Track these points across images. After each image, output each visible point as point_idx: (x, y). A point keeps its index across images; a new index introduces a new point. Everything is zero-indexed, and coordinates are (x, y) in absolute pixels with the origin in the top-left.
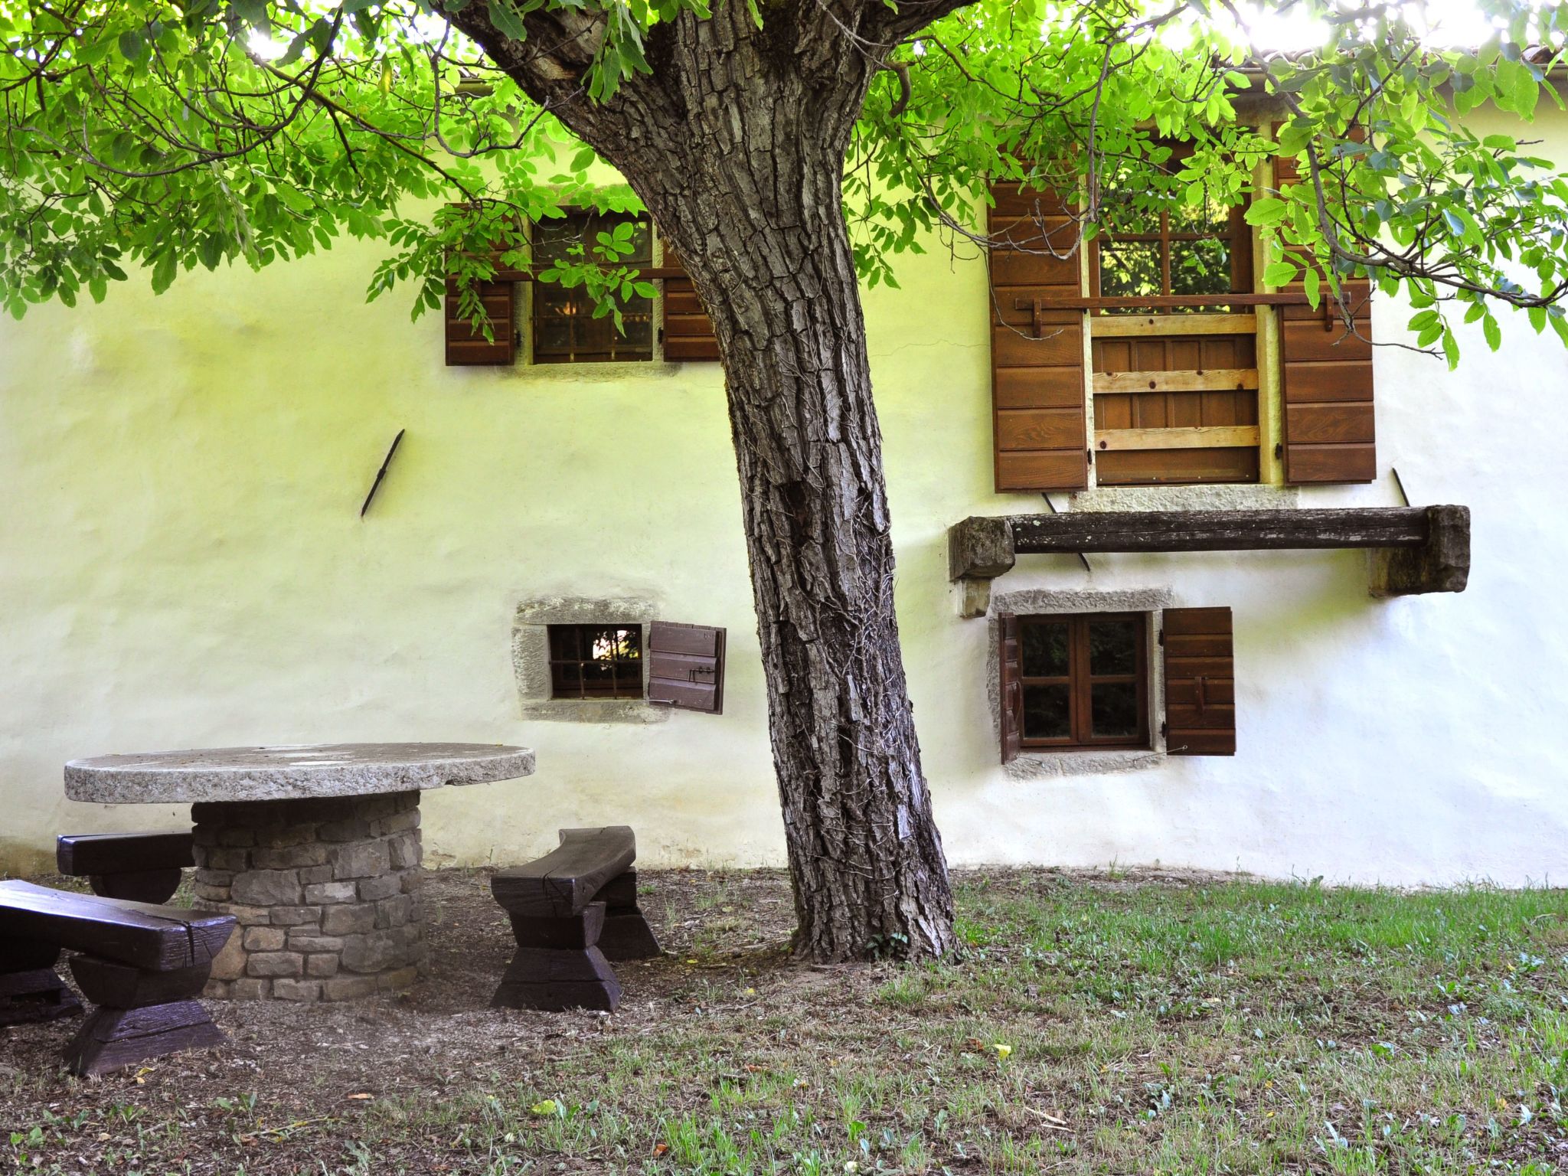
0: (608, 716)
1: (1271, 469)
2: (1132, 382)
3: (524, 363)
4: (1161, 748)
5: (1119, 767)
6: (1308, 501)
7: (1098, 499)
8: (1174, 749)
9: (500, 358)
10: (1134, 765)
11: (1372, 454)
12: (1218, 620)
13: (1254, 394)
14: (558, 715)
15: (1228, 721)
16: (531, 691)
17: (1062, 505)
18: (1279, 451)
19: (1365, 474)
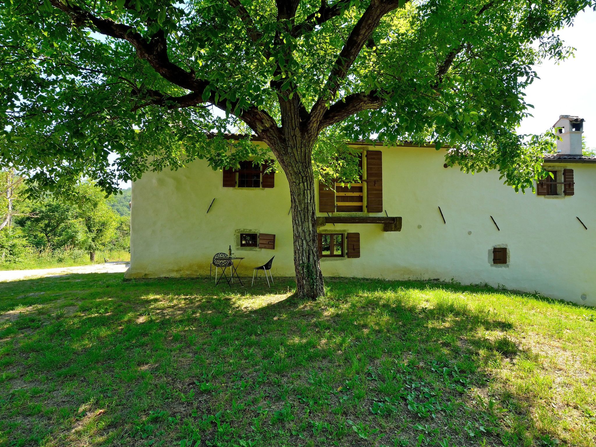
0: (251, 250)
1: (365, 209)
2: (342, 194)
3: (237, 187)
4: (346, 256)
5: (339, 260)
6: (372, 215)
7: (336, 214)
8: (348, 257)
9: (233, 185)
10: (342, 260)
11: (382, 207)
12: (357, 235)
13: (362, 197)
14: (242, 250)
15: (359, 252)
16: (237, 245)
17: (330, 214)
18: (367, 207)
19: (381, 211)
